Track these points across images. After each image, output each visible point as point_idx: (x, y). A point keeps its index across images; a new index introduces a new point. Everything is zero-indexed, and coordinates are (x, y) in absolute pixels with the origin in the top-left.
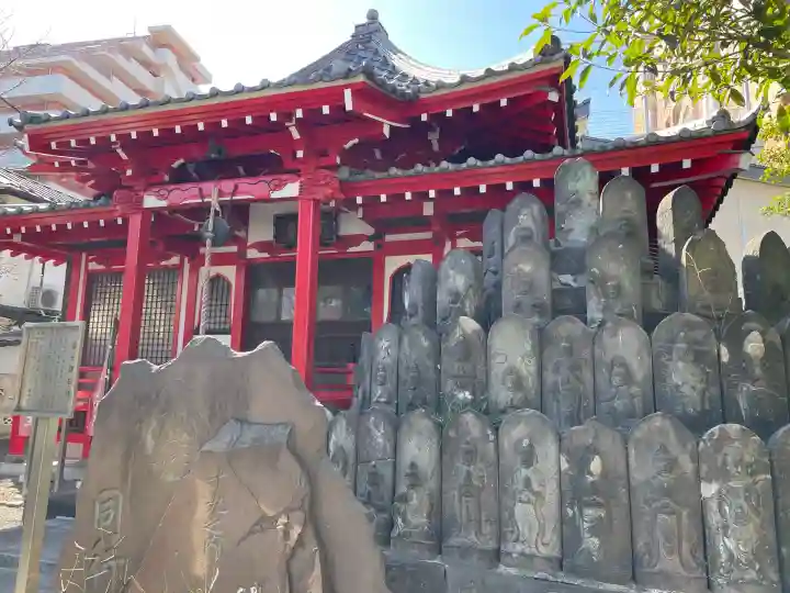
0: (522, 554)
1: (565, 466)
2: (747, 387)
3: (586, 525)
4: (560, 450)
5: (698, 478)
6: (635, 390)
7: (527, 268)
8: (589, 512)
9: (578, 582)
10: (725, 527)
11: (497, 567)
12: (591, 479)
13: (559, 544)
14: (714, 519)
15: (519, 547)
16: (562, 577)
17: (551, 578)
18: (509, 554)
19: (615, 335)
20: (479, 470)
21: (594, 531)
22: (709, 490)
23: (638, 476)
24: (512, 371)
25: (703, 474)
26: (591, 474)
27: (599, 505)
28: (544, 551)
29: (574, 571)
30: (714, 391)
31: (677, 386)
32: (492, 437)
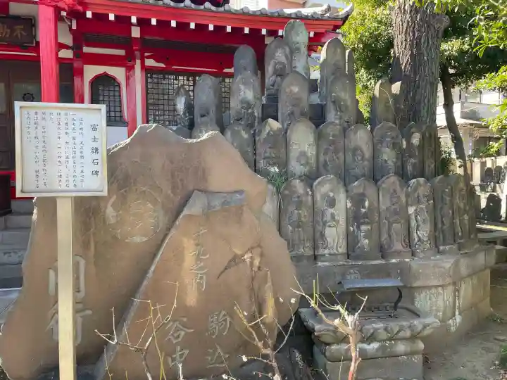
0: (330, 254)
1: (349, 205)
2: (413, 160)
3: (362, 234)
4: (347, 198)
5: (407, 205)
6: (366, 163)
7: (296, 89)
8: (364, 228)
9: (360, 263)
10: (418, 226)
11: (316, 264)
12: (363, 210)
13: (346, 246)
14: (413, 223)
15: (326, 251)
16: (351, 262)
17: (346, 264)
18: (324, 255)
19: (356, 133)
20: (304, 212)
21: (366, 237)
22: (411, 210)
23: (383, 207)
24: (303, 154)
25: (410, 203)
26: (364, 207)
27: (368, 224)
28: (340, 250)
29: (357, 258)
30: (399, 163)
31: (386, 161)
32: (310, 193)
